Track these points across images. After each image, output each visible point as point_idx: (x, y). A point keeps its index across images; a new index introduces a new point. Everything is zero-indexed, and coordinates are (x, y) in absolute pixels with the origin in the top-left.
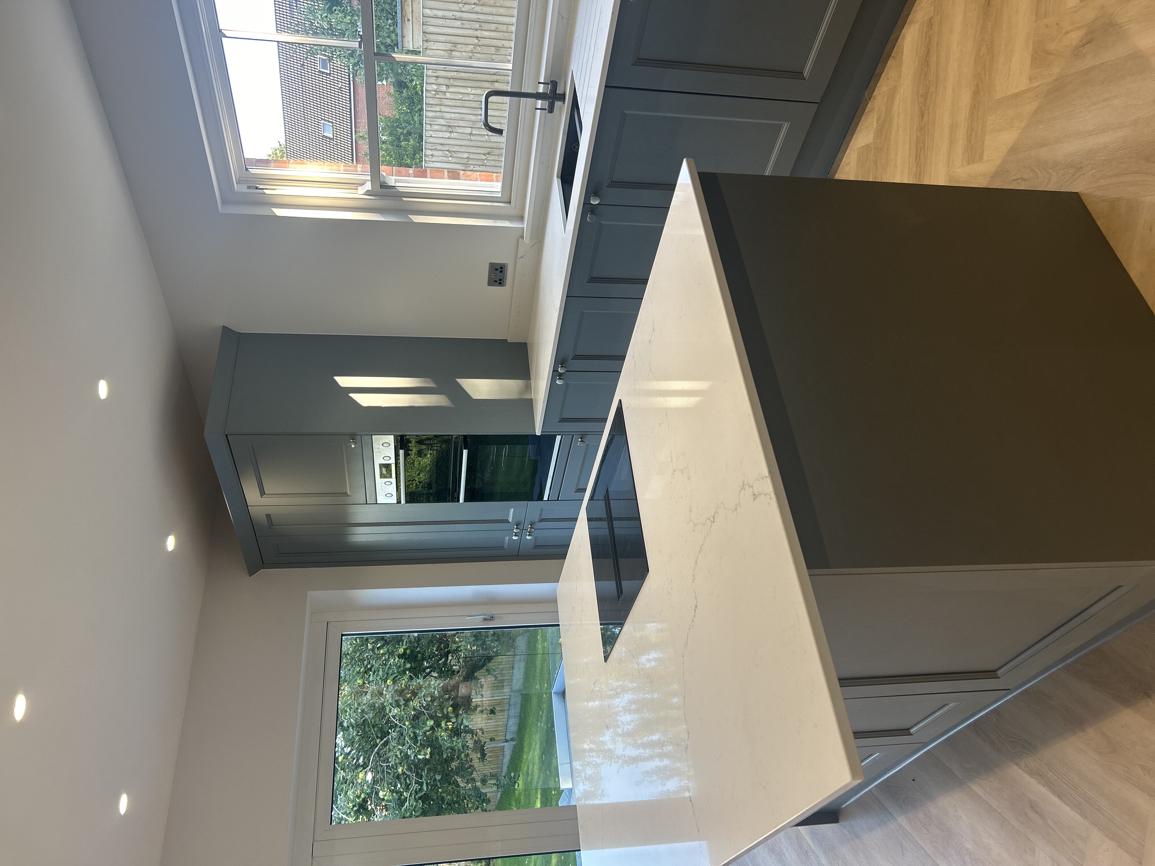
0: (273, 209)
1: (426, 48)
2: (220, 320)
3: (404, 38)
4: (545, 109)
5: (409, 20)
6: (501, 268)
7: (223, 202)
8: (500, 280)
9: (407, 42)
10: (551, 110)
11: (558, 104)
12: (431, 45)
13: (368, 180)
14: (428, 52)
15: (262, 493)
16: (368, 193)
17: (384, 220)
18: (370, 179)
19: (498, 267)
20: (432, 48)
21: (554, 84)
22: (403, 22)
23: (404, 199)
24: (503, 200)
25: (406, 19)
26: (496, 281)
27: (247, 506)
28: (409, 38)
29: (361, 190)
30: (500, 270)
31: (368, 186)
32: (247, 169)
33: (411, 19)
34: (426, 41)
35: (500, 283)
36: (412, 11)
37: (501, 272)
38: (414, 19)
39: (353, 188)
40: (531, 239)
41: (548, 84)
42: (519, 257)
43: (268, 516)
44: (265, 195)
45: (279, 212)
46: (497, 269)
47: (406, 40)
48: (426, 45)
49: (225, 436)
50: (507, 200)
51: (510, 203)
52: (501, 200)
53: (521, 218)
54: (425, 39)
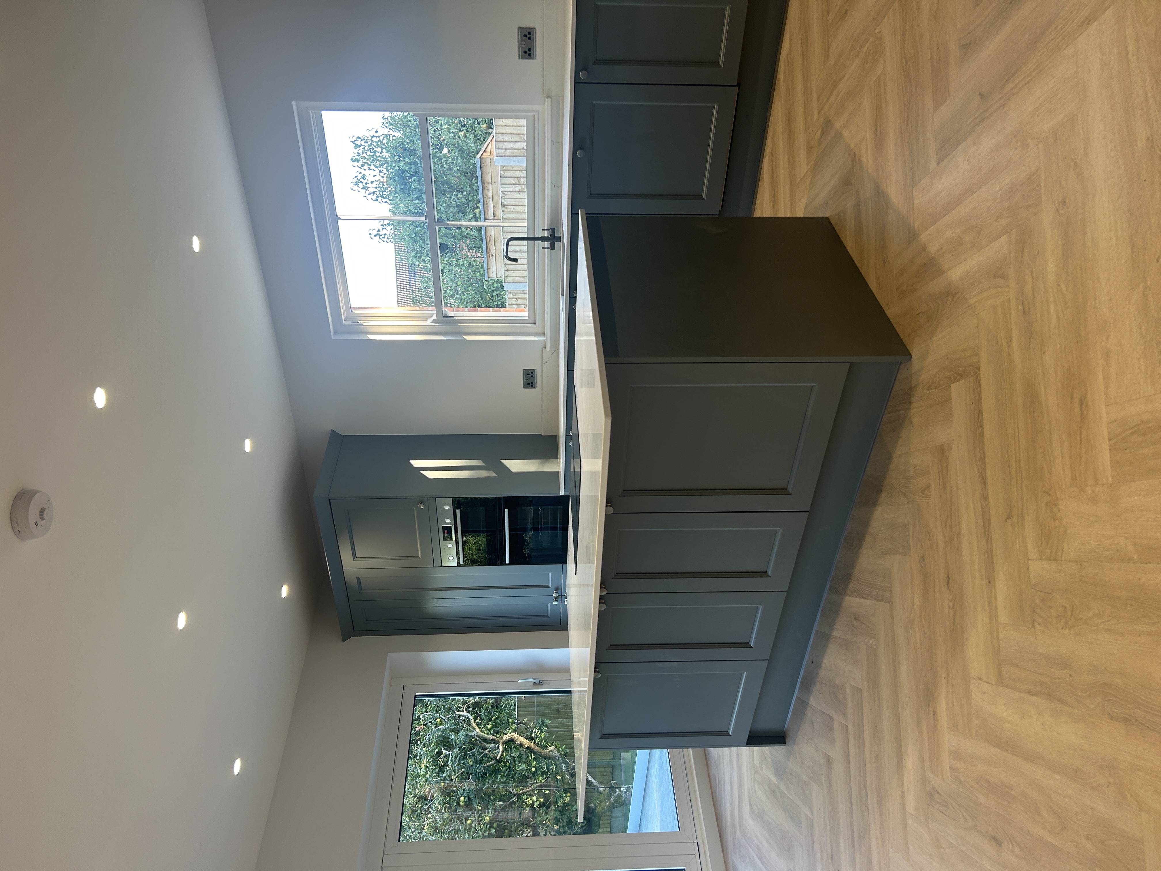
0: (368, 336)
1: (507, 276)
2: (330, 426)
3: (489, 270)
4: (549, 248)
5: (492, 256)
6: (532, 373)
7: (335, 333)
8: (532, 383)
9: (492, 274)
10: (553, 248)
11: (557, 244)
12: (510, 274)
13: (434, 314)
14: (509, 279)
15: (354, 557)
16: (434, 321)
17: (445, 339)
18: (435, 313)
19: (530, 372)
20: (512, 276)
21: (553, 231)
22: (488, 257)
23: (459, 324)
24: (530, 322)
25: (490, 255)
26: (528, 384)
27: (343, 569)
28: (493, 269)
29: (430, 320)
30: (531, 374)
31: (435, 317)
32: (352, 311)
33: (494, 255)
34: (507, 271)
35: (532, 386)
36: (495, 249)
37: (532, 376)
38: (497, 255)
39: (423, 320)
40: (551, 348)
41: (549, 230)
42: (543, 363)
43: (358, 579)
44: (362, 326)
45: (372, 337)
46: (528, 374)
47: (491, 271)
48: (507, 274)
49: (328, 500)
50: (533, 322)
51: (535, 323)
52: (529, 322)
53: (544, 334)
54: (506, 269)
